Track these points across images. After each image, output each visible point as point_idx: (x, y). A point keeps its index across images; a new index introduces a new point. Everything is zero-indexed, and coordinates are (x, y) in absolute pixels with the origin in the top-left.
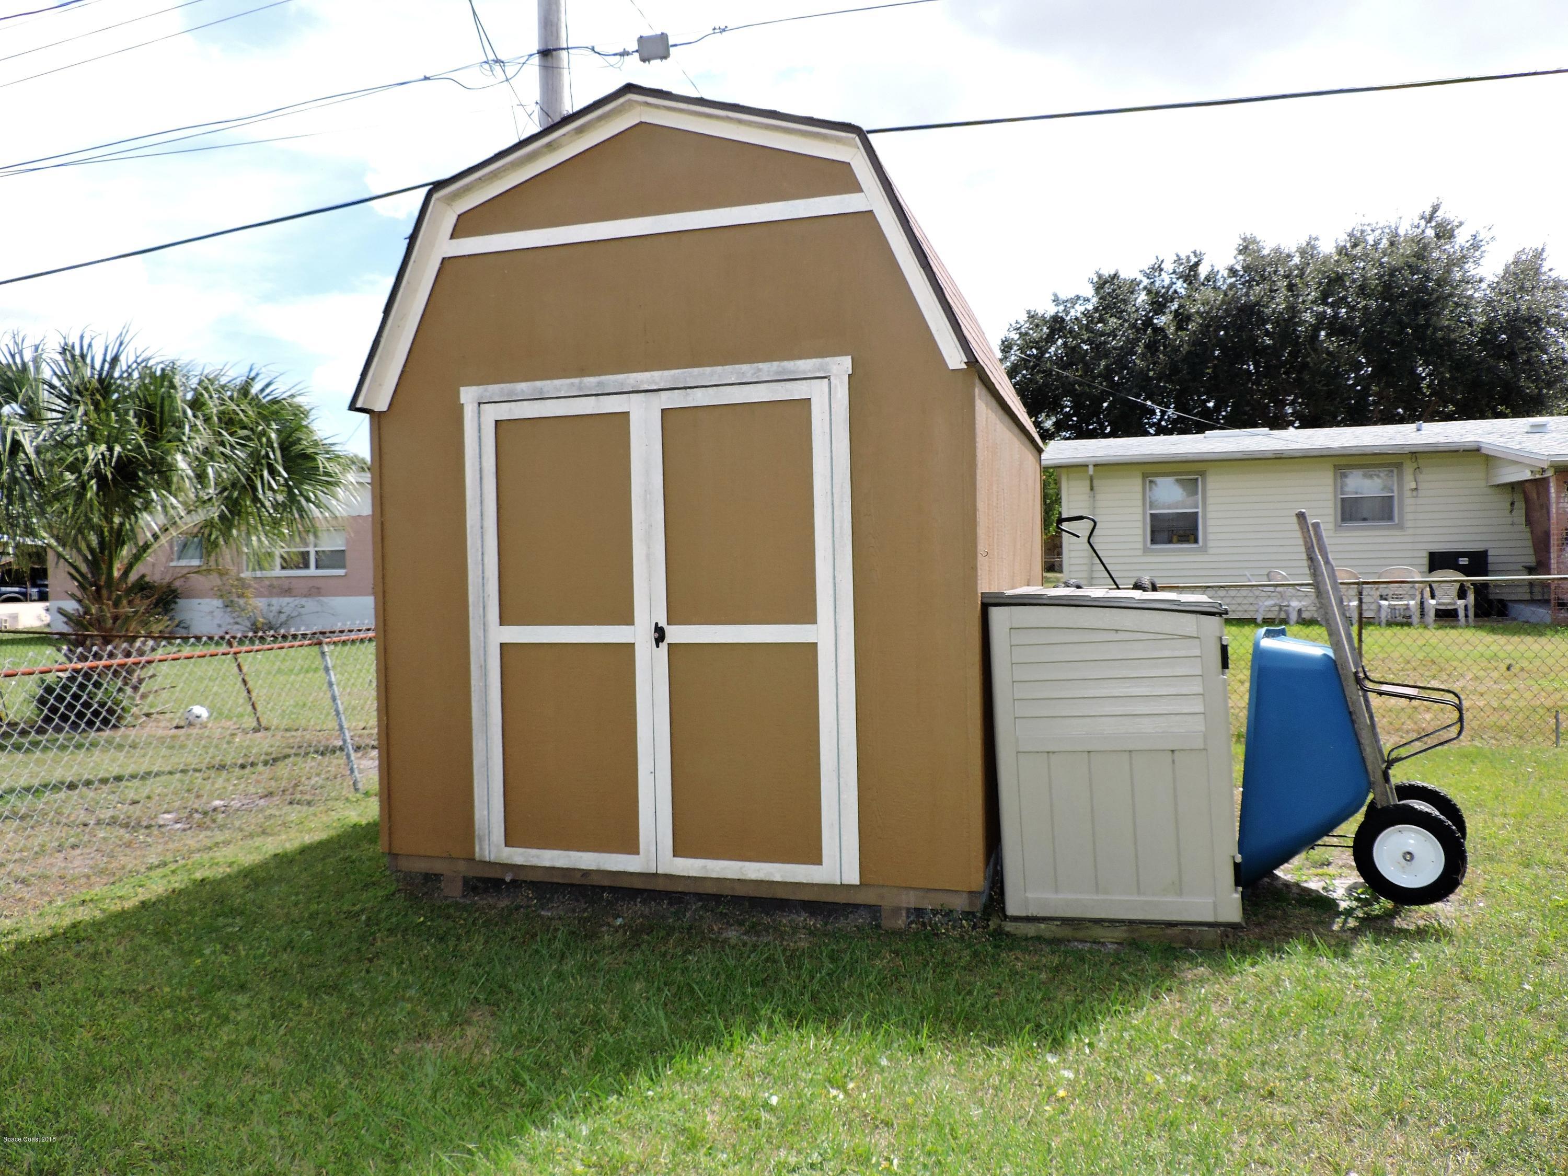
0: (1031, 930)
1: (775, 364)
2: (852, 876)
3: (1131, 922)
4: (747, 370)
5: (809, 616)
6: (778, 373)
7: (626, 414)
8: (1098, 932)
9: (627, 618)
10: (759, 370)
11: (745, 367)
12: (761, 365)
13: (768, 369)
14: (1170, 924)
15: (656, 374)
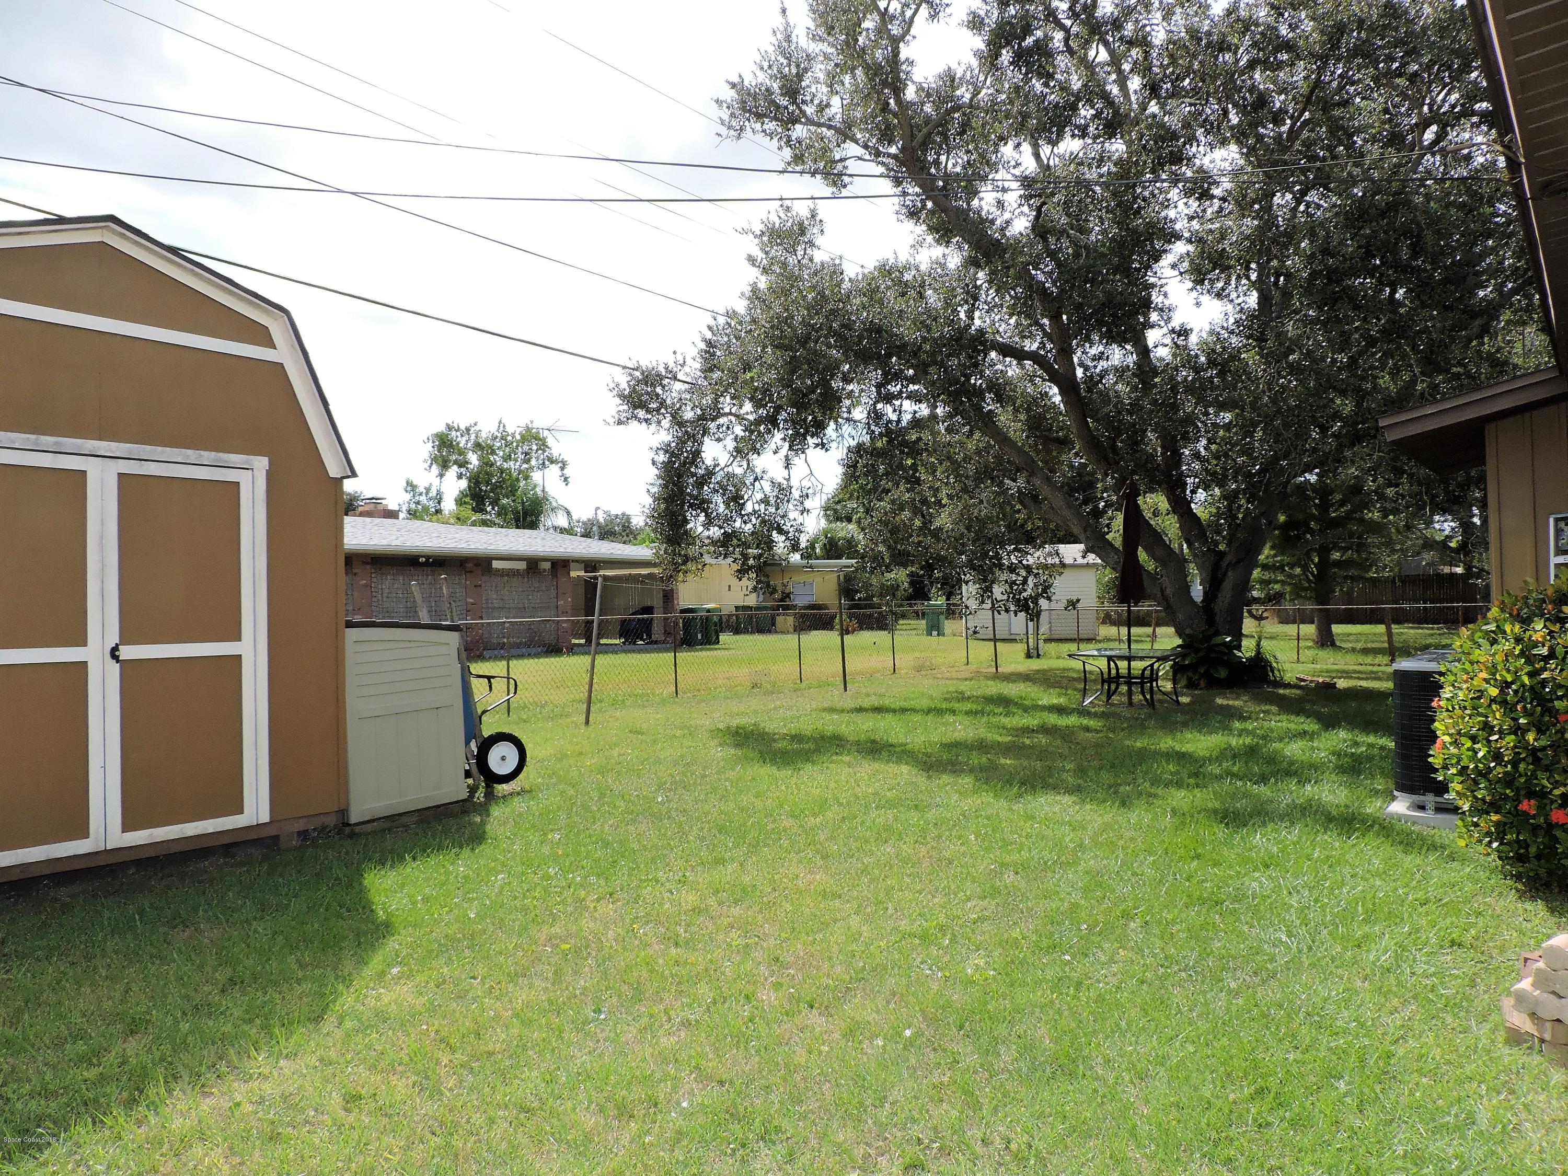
0: (369, 828)
1: (214, 453)
2: (265, 817)
3: (418, 810)
4: (191, 455)
5: (236, 636)
6: (217, 460)
7: (84, 473)
8: (405, 820)
9: (82, 641)
10: (200, 456)
11: (189, 452)
12: (202, 453)
13: (207, 456)
14: (438, 806)
15: (113, 445)
